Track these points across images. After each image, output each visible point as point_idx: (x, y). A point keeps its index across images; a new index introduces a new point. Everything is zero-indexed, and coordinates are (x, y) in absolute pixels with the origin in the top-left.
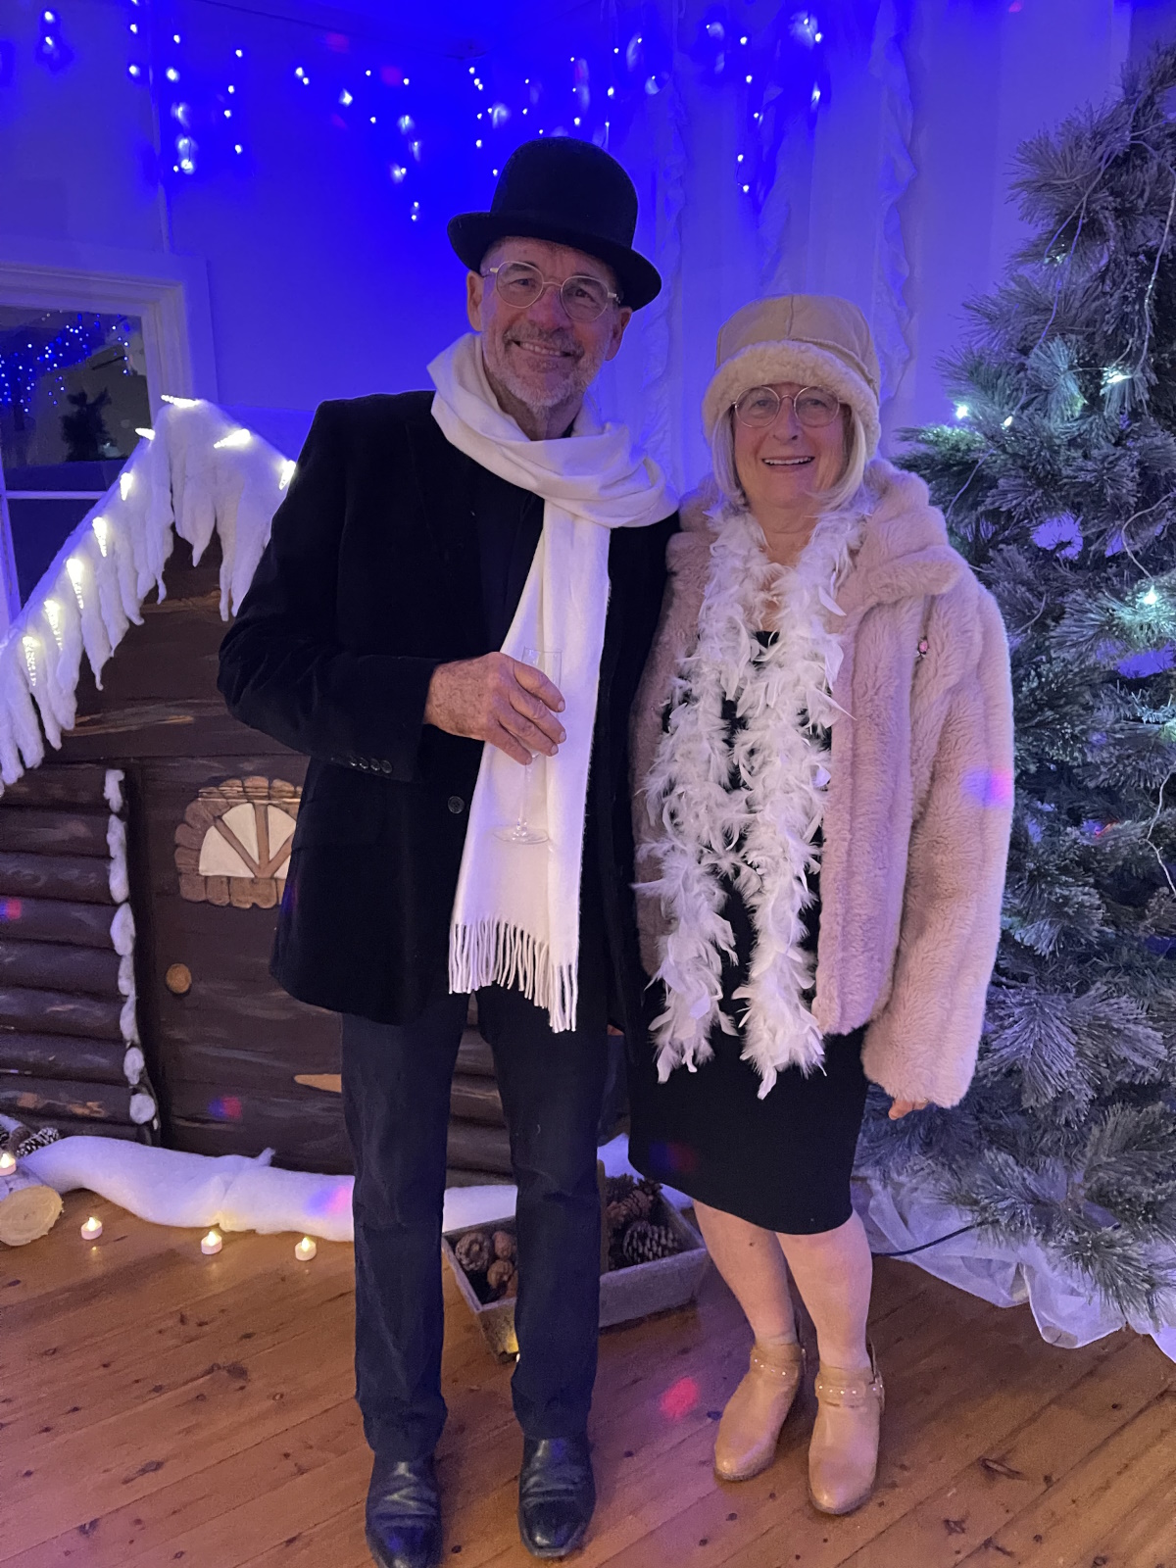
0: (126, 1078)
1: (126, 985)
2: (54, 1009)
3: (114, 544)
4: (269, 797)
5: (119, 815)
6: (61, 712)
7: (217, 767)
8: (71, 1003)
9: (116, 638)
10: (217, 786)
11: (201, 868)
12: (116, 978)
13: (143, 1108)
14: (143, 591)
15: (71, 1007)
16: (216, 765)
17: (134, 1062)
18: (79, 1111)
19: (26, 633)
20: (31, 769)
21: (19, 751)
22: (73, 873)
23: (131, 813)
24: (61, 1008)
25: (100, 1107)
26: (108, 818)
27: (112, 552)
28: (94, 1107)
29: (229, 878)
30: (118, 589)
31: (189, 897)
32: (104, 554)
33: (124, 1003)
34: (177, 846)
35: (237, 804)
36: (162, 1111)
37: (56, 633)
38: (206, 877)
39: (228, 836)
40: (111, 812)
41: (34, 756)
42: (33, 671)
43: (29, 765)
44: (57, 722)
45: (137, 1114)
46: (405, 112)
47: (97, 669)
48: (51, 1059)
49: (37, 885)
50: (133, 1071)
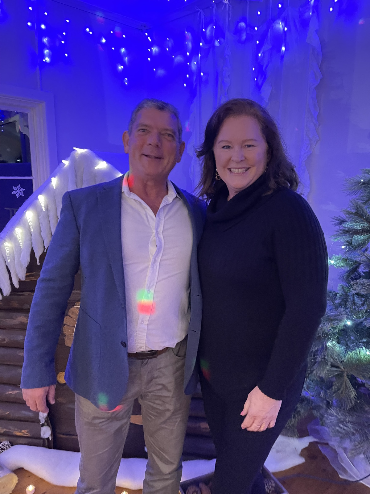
0: (40, 421)
2: (10, 393)
3: (47, 206)
6: (20, 274)
8: (17, 391)
9: (47, 244)
13: (46, 432)
17: (43, 415)
18: (19, 434)
19: (5, 241)
20: (6, 296)
21: (1, 289)
22: (20, 337)
24: (13, 392)
25: (27, 432)
27: (47, 209)
28: (25, 432)
30: (49, 224)
31: (68, 345)
32: (44, 210)
36: (54, 433)
37: (19, 241)
41: (7, 291)
42: (8, 257)
43: (5, 295)
44: (18, 277)
45: (44, 435)
46: (123, 47)
47: (37, 256)
48: (7, 413)
49: (5, 342)
50: (44, 417)
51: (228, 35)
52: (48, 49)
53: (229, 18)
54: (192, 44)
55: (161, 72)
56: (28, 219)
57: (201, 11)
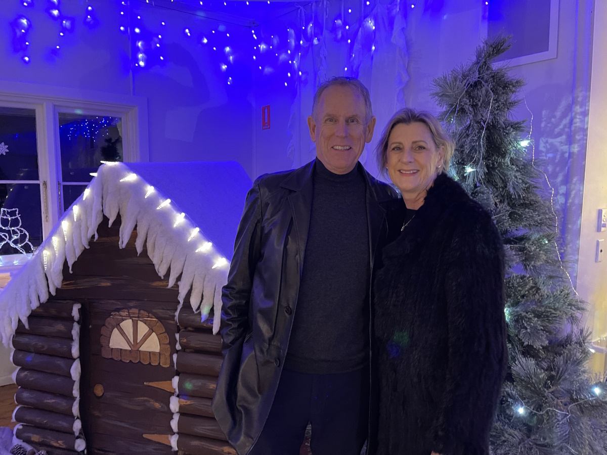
0: (74, 432)
1: (76, 393)
2: (47, 401)
3: (80, 216)
4: (138, 317)
5: (78, 322)
6: (56, 281)
7: (119, 304)
8: (53, 399)
9: (78, 253)
10: (118, 312)
11: (110, 345)
12: (72, 390)
13: (80, 445)
14: (90, 235)
15: (54, 401)
16: (119, 303)
17: (77, 425)
18: (55, 444)
19: (44, 249)
20: (43, 303)
21: (39, 296)
22: (57, 345)
23: (83, 322)
24: (50, 401)
25: (63, 443)
26: (73, 323)
27: (79, 219)
28: (60, 443)
29: (121, 349)
30: (80, 233)
31: (105, 357)
32: (76, 220)
33: (75, 400)
34: (102, 335)
35: (126, 319)
36: (88, 447)
37: (56, 249)
38: (112, 349)
39: (122, 332)
40: (74, 321)
41: (44, 298)
42: (46, 264)
43: (42, 301)
44: (54, 284)
45: (78, 447)
46: (227, 46)
47: (70, 264)
48: (45, 422)
49: (43, 349)
50: (77, 429)
51: (325, 32)
52: (141, 53)
53: (326, 15)
54: (295, 42)
55: (268, 70)
56: (63, 228)
57: (302, 8)
